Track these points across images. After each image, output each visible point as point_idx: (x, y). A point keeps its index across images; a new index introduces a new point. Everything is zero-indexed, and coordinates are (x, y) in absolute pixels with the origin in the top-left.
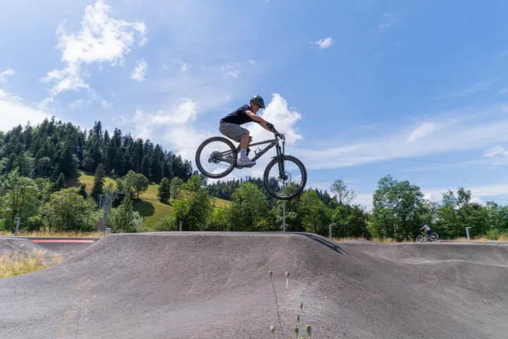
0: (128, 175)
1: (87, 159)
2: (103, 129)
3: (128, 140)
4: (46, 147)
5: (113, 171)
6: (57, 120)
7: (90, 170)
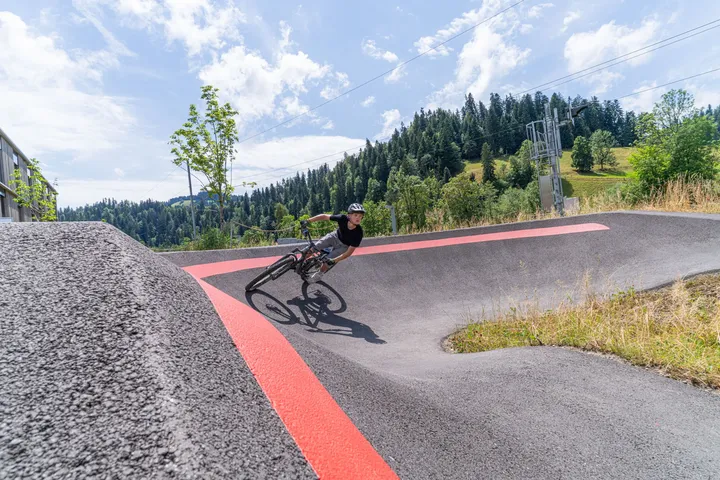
1: (467, 143)
5: (501, 150)
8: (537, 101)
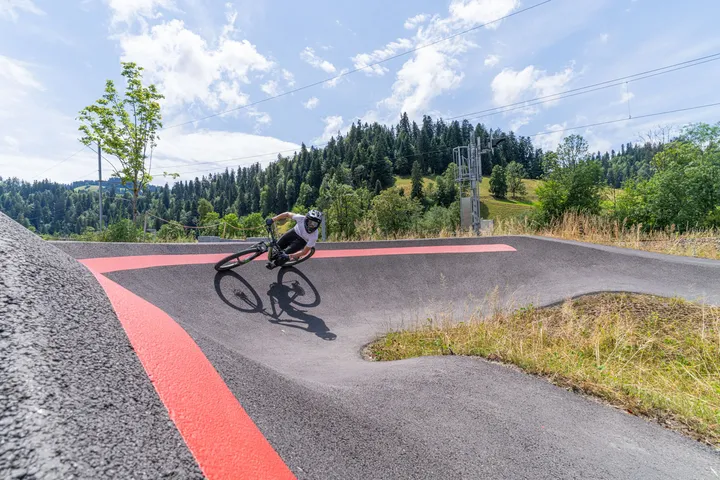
0: (448, 170)
1: (400, 159)
2: (411, 122)
3: (441, 127)
4: (358, 155)
5: (430, 169)
6: (363, 123)
7: (405, 172)
8: (464, 128)
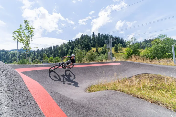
0: (104, 46)
1: (93, 43)
2: (95, 34)
3: (102, 36)
4: (83, 42)
5: (100, 46)
6: (84, 35)
7: (94, 46)
8: (108, 36)
